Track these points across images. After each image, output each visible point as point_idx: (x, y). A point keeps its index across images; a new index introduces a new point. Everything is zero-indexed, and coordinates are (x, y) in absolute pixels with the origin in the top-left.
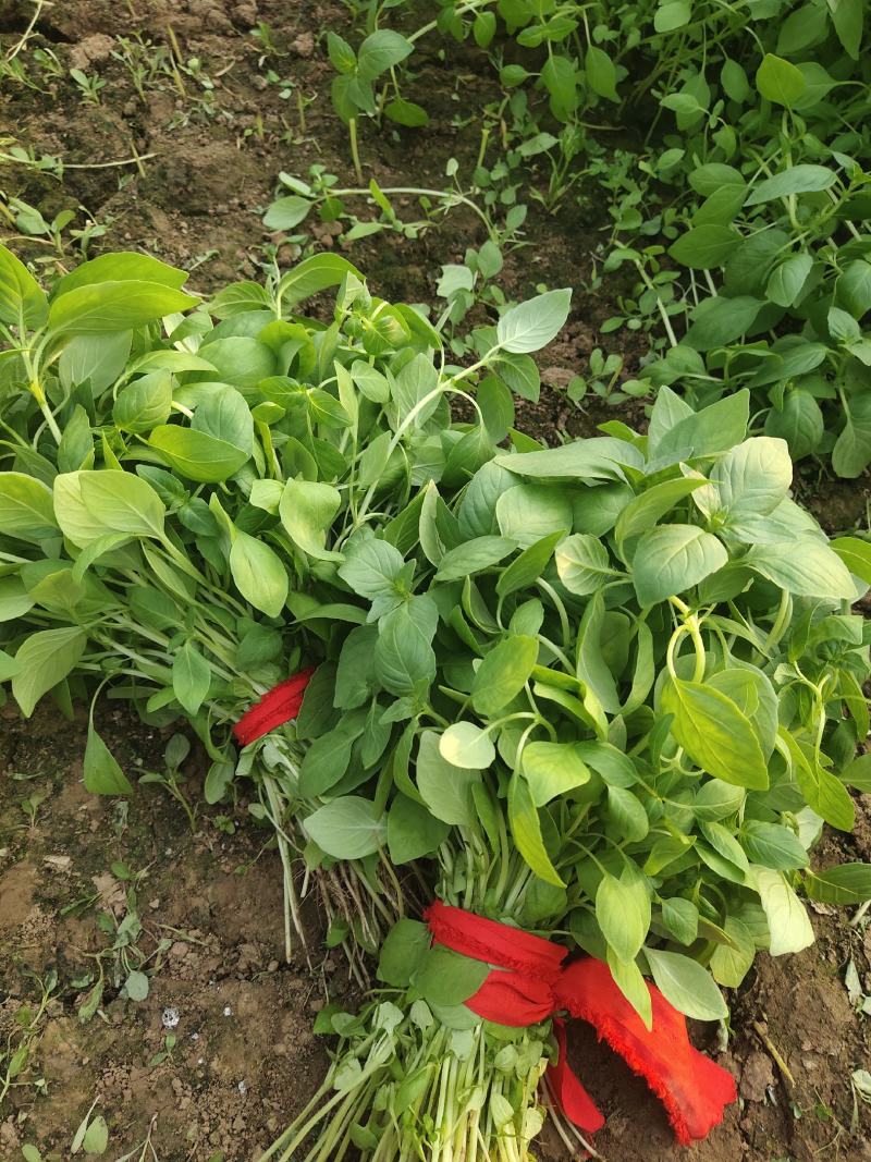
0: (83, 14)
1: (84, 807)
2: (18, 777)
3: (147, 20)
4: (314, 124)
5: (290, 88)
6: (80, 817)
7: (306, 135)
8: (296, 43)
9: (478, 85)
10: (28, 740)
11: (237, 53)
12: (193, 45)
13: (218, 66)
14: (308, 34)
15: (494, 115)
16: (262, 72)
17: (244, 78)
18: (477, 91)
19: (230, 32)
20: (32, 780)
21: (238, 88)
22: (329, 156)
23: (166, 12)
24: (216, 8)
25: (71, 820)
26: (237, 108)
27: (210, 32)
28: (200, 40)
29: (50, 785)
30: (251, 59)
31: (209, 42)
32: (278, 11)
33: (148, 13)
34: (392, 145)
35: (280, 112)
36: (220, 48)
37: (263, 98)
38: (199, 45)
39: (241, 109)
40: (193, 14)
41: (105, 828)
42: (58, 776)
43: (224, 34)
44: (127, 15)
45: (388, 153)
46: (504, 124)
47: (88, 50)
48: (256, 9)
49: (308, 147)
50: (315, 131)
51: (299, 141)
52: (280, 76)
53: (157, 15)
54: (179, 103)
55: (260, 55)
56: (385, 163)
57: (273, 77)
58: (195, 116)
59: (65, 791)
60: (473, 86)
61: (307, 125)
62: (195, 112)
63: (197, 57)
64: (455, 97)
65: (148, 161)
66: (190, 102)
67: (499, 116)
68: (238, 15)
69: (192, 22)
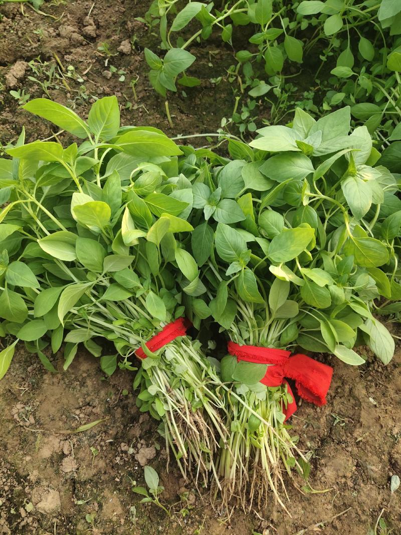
1: (115, 513)
2: (80, 502)
5: (123, 74)
6: (115, 519)
7: (138, 103)
8: (121, 47)
9: (221, 56)
10: (80, 483)
11: (91, 58)
13: (83, 67)
14: (127, 41)
15: (233, 73)
16: (108, 68)
17: (99, 73)
18: (221, 59)
21: (96, 79)
22: (153, 114)
24: (74, 32)
25: (111, 521)
26: (99, 92)
27: (75, 46)
29: (96, 504)
30: (100, 60)
31: (75, 54)
32: (107, 27)
33: (39, 41)
34: (183, 100)
35: (121, 89)
36: (81, 55)
37: (111, 83)
38: (70, 57)
40: (63, 38)
41: (128, 522)
42: (99, 499)
43: (82, 44)
44: (29, 44)
45: (183, 106)
46: (240, 80)
47: (15, 73)
49: (140, 110)
50: (143, 100)
51: (136, 107)
54: (69, 95)
55: (105, 58)
57: (113, 69)
58: (78, 101)
60: (218, 57)
61: (138, 96)
64: (210, 65)
65: (61, 135)
66: (74, 93)
67: (236, 73)
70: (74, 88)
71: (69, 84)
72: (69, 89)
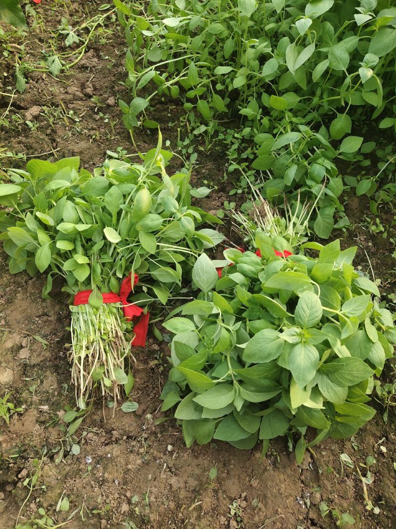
0: (29, 99)
1: (52, 387)
2: (27, 379)
3: (52, 98)
4: (118, 131)
5: (107, 118)
6: (51, 391)
7: (115, 136)
8: (108, 101)
9: (177, 110)
10: (30, 366)
11: (87, 107)
12: (71, 106)
13: (80, 112)
14: (113, 97)
15: (184, 120)
16: (97, 113)
17: (91, 116)
18: (178, 112)
19: (84, 99)
20: (33, 380)
21: (89, 120)
22: (124, 142)
23: (59, 94)
24: (78, 91)
25: (48, 392)
26: (89, 128)
27: (76, 100)
28: (72, 104)
29: (39, 381)
30: (92, 109)
31: (76, 104)
32: (101, 89)
33: (52, 95)
34: (148, 135)
35: (105, 127)
36: (80, 105)
37: (98, 123)
38: (72, 105)
39: (90, 128)
40: (70, 94)
41: (60, 394)
42: (42, 377)
43: (82, 100)
44: (45, 97)
45: (146, 139)
46: (188, 123)
47: (32, 113)
48: (93, 89)
49: (116, 140)
50: (119, 134)
51: (113, 138)
52: (104, 114)
53: (56, 96)
54: (67, 128)
55: (95, 107)
56: (146, 143)
57: (101, 114)
58: (73, 132)
59: (44, 383)
60: (175, 110)
61: (115, 131)
62: (73, 131)
63: (72, 110)
64: (169, 115)
65: (57, 151)
66: (71, 127)
67: (186, 120)
68: (86, 92)
69: (69, 97)
70: (72, 124)
71: (69, 122)
72: (68, 124)
